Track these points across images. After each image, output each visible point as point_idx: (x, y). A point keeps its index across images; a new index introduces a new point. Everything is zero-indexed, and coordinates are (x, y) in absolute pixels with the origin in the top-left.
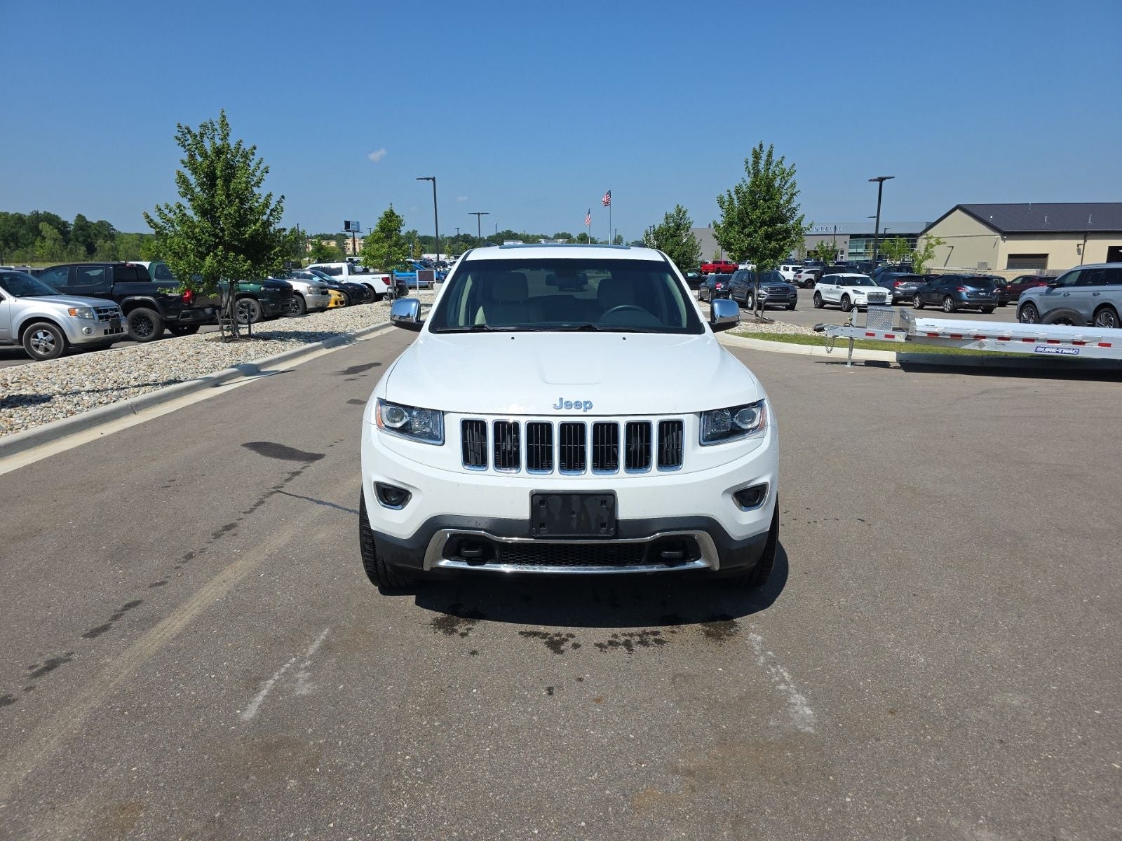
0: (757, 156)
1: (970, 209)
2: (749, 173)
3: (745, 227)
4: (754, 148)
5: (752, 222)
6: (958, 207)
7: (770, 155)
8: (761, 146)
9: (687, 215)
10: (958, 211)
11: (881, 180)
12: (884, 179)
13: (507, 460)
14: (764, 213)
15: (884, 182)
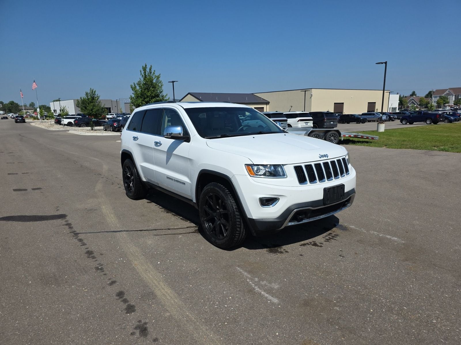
0: (145, 69)
1: (192, 94)
2: (142, 76)
3: (144, 99)
4: (143, 66)
5: (148, 97)
6: (189, 94)
7: (150, 69)
8: (146, 66)
9: (96, 93)
10: (189, 95)
11: (173, 82)
12: (174, 82)
13: (312, 180)
14: (152, 93)
15: (174, 83)
